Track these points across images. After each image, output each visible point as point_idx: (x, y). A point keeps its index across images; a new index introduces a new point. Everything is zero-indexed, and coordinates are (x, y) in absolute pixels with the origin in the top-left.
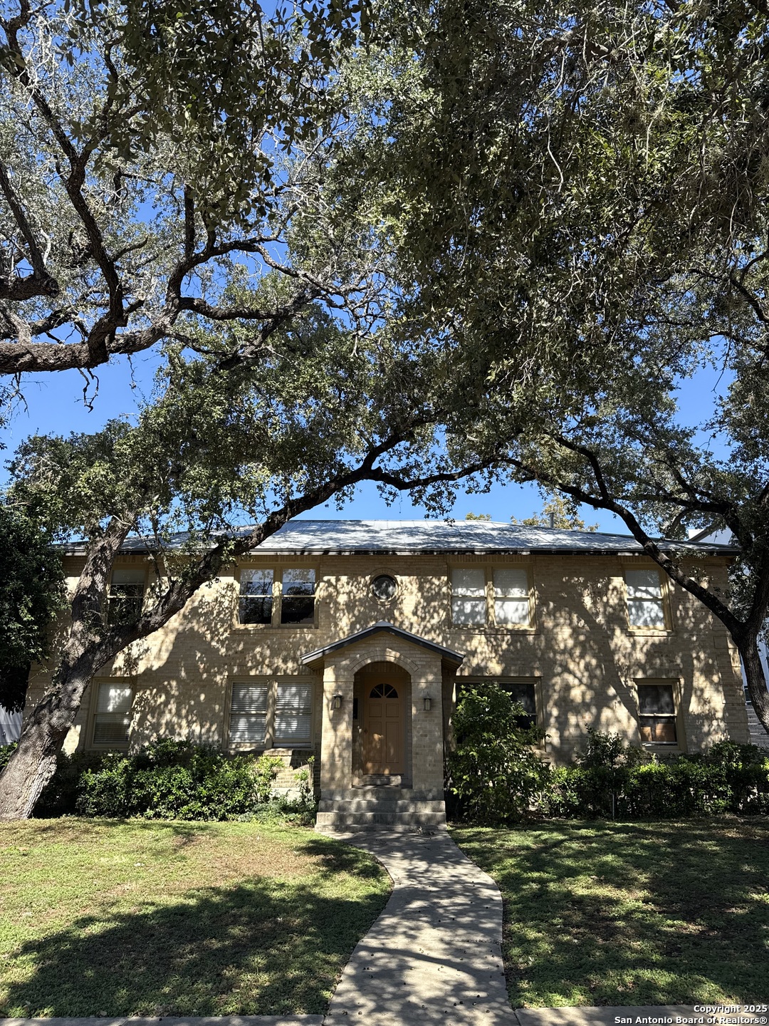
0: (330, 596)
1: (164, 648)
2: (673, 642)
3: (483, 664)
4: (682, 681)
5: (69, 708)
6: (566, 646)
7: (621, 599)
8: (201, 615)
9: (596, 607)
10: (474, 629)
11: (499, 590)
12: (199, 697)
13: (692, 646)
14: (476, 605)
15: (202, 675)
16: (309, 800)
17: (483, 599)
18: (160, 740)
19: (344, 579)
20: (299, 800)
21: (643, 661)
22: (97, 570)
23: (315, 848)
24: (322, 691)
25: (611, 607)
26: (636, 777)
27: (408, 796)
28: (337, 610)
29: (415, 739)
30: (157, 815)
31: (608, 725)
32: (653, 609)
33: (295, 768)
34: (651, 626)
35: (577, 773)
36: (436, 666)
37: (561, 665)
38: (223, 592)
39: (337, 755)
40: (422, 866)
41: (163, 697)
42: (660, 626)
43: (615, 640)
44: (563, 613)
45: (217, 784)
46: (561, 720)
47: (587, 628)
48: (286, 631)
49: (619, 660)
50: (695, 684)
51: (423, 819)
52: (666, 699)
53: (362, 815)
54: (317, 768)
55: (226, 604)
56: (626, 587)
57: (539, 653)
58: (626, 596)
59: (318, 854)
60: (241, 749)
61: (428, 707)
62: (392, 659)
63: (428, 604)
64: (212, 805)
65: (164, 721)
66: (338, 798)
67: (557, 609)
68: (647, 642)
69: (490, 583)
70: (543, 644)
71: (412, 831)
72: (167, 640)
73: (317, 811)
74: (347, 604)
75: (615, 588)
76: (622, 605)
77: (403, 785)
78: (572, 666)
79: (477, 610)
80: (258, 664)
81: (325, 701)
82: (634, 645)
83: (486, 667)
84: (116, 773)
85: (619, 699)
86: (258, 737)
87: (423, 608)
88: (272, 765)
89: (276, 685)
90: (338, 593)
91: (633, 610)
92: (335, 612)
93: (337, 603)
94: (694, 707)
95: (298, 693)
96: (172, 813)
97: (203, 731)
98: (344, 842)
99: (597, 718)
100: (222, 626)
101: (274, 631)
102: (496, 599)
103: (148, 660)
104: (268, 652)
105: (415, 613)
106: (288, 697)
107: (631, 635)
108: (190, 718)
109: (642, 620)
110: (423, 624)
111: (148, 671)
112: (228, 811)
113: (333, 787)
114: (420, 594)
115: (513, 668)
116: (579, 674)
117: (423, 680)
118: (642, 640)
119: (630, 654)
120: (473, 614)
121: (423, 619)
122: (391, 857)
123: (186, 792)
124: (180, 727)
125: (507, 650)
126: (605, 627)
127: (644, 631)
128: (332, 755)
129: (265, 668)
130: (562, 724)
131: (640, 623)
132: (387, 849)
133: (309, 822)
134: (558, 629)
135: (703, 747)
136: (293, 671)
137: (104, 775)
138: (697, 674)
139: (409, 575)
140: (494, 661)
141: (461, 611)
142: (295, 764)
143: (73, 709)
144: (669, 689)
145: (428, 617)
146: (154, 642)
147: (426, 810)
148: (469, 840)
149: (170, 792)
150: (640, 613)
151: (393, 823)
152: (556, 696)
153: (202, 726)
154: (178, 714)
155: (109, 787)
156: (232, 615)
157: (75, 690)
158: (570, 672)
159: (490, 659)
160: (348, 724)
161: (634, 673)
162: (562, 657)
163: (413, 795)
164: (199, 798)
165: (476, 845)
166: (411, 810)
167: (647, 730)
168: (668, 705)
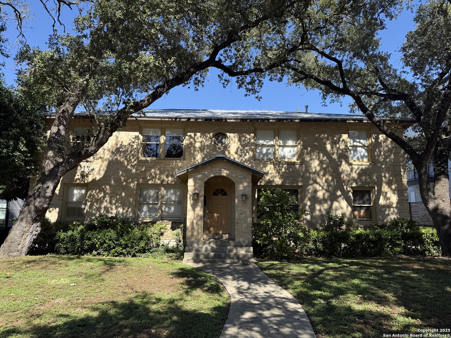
0: (191, 143)
1: (102, 169)
2: (373, 168)
3: (271, 179)
4: (376, 188)
5: (45, 197)
6: (316, 170)
7: (346, 146)
8: (121, 152)
9: (333, 150)
10: (268, 162)
11: (281, 141)
12: (121, 194)
13: (382, 170)
14: (269, 149)
15: (123, 183)
16: (180, 246)
17: (273, 146)
18: (101, 215)
19: (199, 134)
20: (175, 246)
21: (356, 178)
22: (60, 123)
23: (182, 273)
24: (187, 190)
25: (341, 150)
26: (353, 236)
27: (233, 244)
28: (195, 150)
29: (237, 216)
30: (99, 254)
31: (336, 209)
32: (362, 151)
33: (173, 230)
34: (361, 160)
35: (322, 234)
36: (249, 178)
37: (313, 180)
38: (133, 140)
39: (195, 224)
40: (245, 285)
41: (102, 195)
42: (365, 160)
43: (342, 167)
44: (315, 153)
45: (130, 238)
46: (312, 207)
47: (328, 161)
48: (168, 161)
49: (343, 177)
50: (383, 190)
51: (241, 256)
52: (367, 197)
53: (208, 254)
54: (185, 230)
55: (135, 146)
56: (349, 140)
57: (302, 174)
58: (349, 145)
59: (183, 277)
60: (145, 221)
61: (244, 199)
62: (225, 175)
63: (244, 148)
64: (128, 249)
65: (103, 206)
66: (195, 245)
67: (312, 151)
68: (358, 168)
69: (277, 138)
70: (304, 169)
71: (236, 263)
72: (103, 164)
73: (184, 252)
74: (200, 148)
75: (343, 140)
76: (346, 149)
77: (229, 239)
78: (318, 180)
79: (269, 151)
80: (153, 178)
81: (188, 196)
82: (352, 170)
83: (273, 181)
84: (75, 233)
85: (342, 197)
86: (153, 215)
87: (241, 150)
88: (161, 228)
89: (163, 189)
90: (195, 142)
91: (352, 152)
92: (194, 152)
93: (194, 147)
94: (382, 201)
95: (175, 193)
96: (106, 253)
97: (124, 211)
98: (198, 269)
99: (331, 206)
100: (133, 158)
101: (161, 161)
102: (280, 146)
103: (94, 175)
104: (158, 172)
105: (236, 153)
106: (169, 195)
107: (350, 164)
108: (117, 204)
109: (356, 157)
110: (240, 158)
111: (94, 181)
112: (136, 252)
113: (193, 239)
114: (239, 143)
115: (287, 181)
116: (322, 184)
117: (241, 186)
118: (356, 167)
119: (350, 174)
120: (267, 154)
121: (241, 156)
122: (226, 279)
123: (113, 242)
124: (112, 209)
125: (285, 172)
126: (337, 160)
127: (357, 162)
128: (192, 223)
129: (157, 180)
130: (313, 209)
131: (355, 158)
132: (223, 274)
133: (180, 257)
134: (312, 162)
135: (385, 221)
136: (172, 182)
137: (70, 233)
138: (384, 185)
139: (234, 133)
140: (278, 178)
141: (261, 152)
142: (173, 228)
143: (47, 198)
144: (369, 192)
145: (243, 155)
146: (96, 166)
147: (242, 252)
148: (268, 268)
149: (105, 242)
150: (355, 153)
151: (225, 258)
152: (309, 195)
153: (123, 209)
154: (111, 203)
155: (72, 239)
156: (138, 152)
157: (48, 187)
158: (317, 183)
159: (276, 177)
160: (201, 207)
161: (351, 184)
162: (314, 176)
163: (235, 244)
164: (120, 245)
165: (273, 272)
166: (234, 251)
167: (356, 213)
168: (368, 200)
